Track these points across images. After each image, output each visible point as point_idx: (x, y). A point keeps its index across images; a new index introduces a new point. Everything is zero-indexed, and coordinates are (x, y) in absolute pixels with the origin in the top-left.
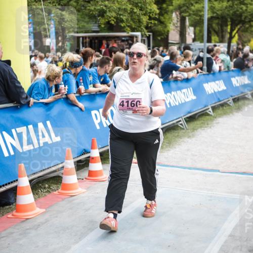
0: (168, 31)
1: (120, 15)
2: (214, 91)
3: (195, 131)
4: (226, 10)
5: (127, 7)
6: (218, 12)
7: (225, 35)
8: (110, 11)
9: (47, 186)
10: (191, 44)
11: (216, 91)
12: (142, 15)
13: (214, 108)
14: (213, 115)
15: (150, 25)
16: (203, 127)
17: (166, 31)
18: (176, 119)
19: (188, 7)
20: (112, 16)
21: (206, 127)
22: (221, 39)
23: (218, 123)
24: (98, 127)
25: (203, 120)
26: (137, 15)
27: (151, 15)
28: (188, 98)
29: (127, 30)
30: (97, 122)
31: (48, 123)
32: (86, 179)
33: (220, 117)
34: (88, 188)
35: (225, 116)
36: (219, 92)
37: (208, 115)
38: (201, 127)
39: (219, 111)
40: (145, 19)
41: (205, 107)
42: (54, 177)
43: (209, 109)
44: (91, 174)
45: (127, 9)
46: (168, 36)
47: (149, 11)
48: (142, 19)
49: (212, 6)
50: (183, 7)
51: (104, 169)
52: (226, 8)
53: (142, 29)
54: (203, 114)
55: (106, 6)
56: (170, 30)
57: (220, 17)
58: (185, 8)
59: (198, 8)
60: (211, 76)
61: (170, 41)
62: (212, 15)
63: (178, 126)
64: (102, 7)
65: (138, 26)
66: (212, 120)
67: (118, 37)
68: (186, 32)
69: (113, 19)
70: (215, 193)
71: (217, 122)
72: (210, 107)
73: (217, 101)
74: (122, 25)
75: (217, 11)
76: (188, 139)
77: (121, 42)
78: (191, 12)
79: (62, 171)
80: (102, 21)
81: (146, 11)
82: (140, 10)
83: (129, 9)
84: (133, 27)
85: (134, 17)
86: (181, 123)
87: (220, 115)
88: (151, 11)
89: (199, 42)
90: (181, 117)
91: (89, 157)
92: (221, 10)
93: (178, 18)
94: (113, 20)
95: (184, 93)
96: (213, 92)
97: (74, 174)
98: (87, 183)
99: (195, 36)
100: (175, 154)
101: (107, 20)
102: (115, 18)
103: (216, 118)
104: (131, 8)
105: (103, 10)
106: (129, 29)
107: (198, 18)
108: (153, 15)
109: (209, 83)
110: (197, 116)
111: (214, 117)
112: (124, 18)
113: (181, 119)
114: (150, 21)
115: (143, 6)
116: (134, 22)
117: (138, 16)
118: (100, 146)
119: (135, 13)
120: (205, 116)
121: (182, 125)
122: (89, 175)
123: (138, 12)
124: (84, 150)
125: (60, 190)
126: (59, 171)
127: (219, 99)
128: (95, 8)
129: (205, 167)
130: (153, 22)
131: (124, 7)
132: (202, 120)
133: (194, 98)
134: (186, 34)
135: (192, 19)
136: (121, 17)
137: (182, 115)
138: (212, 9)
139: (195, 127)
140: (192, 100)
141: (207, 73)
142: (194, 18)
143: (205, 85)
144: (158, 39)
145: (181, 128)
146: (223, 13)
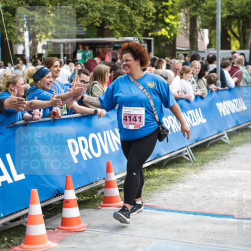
0: (175, 35)
1: (106, 15)
2: (231, 112)
3: (205, 164)
4: (248, 7)
5: (115, 5)
6: (237, 11)
7: (248, 39)
8: (92, 11)
9: (6, 239)
10: (203, 52)
11: (233, 111)
12: (135, 15)
13: (230, 135)
14: (229, 143)
15: (145, 28)
16: (217, 160)
17: (172, 35)
18: (180, 149)
19: (197, 4)
20: (97, 17)
21: (219, 159)
22: (243, 45)
23: (236, 153)
24: (76, 161)
25: (217, 150)
26: (128, 15)
27: (147, 15)
28: (195, 121)
29: (115, 34)
30: (74, 154)
31: (8, 156)
32: (58, 228)
33: (238, 146)
34: (60, 241)
35: (244, 145)
36: (237, 113)
37: (223, 143)
38: (213, 159)
39: (238, 138)
40: (138, 21)
41: (219, 132)
42: (17, 227)
43: (224, 135)
44: (65, 222)
45: (115, 8)
46: (174, 41)
47: (143, 10)
48: (135, 20)
49: (228, 3)
50: (192, 4)
51: (82, 216)
52: (247, 4)
53: (135, 33)
54: (217, 142)
55: (87, 4)
56: (177, 34)
57: (239, 16)
58: (194, 5)
59: (211, 5)
60: (226, 92)
61: (177, 48)
62: (229, 14)
63: (182, 158)
64: (82, 5)
65: (130, 30)
66: (227, 150)
67: (109, 43)
68: (197, 35)
69: (98, 20)
70: (226, 246)
71: (234, 152)
72: (225, 132)
73: (234, 125)
74: (110, 28)
75: (236, 8)
76: (195, 176)
77: (113, 49)
78: (202, 11)
79: (26, 219)
80: (84, 23)
81: (140, 11)
82: (132, 9)
83: (117, 8)
84: (124, 30)
85: (125, 18)
86: (186, 153)
87: (239, 144)
88: (146, 11)
89: (214, 49)
90: (187, 146)
91: (63, 200)
92: (240, 8)
93: (187, 19)
94: (99, 22)
95: (190, 115)
96: (229, 113)
97: (41, 223)
98: (59, 234)
99: (210, 41)
100: (178, 194)
101: (90, 22)
102: (100, 19)
103: (232, 146)
104: (120, 7)
105: (83, 9)
106: (118, 33)
107: (211, 18)
108: (149, 15)
109: (224, 102)
110: (208, 145)
111: (230, 146)
112: (111, 19)
113: (186, 149)
114: (146, 23)
115: (136, 3)
116: (125, 24)
117: (130, 17)
118: (78, 186)
119: (126, 12)
120: (220, 144)
121: (189, 157)
122: (63, 224)
123: (129, 12)
124: (57, 190)
125: (22, 245)
126: (23, 218)
127: (237, 122)
128: (73, 7)
129: (215, 211)
130: (149, 23)
131: (110, 5)
132: (214, 150)
133: (204, 121)
134: (197, 38)
135: (204, 19)
136: (108, 18)
137: (188, 144)
138: (229, 6)
139: (205, 159)
140: (202, 124)
141: (222, 89)
142: (206, 18)
143: (219, 105)
144: (162, 46)
145: (186, 160)
146: (244, 11)
